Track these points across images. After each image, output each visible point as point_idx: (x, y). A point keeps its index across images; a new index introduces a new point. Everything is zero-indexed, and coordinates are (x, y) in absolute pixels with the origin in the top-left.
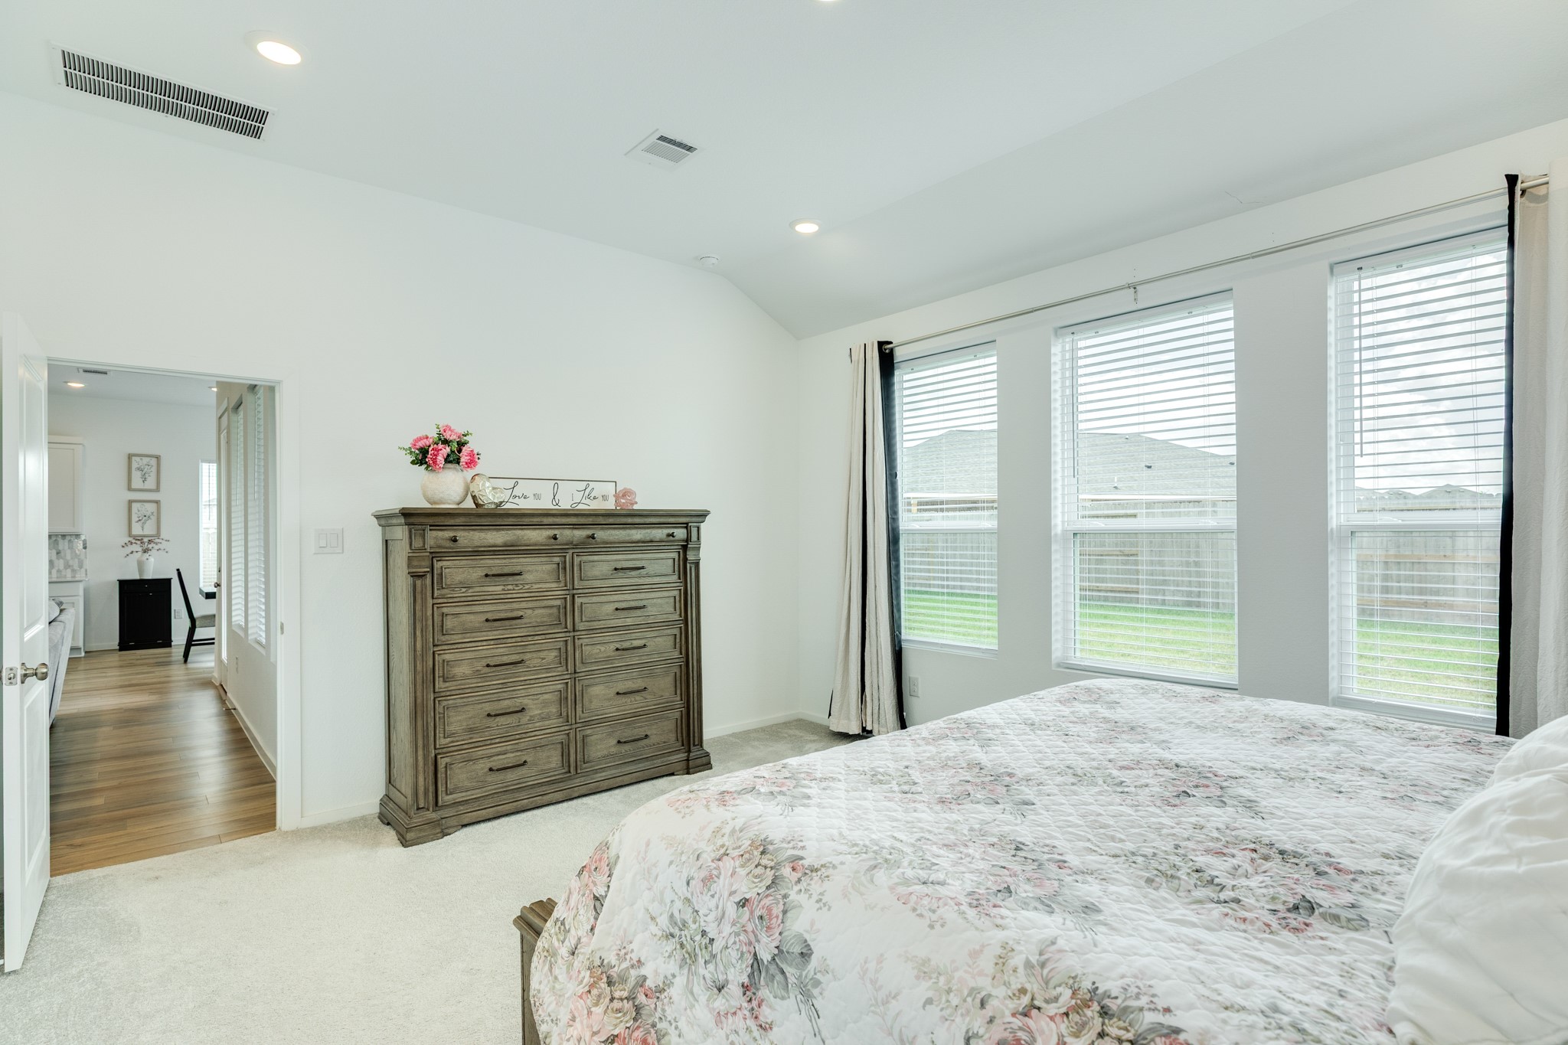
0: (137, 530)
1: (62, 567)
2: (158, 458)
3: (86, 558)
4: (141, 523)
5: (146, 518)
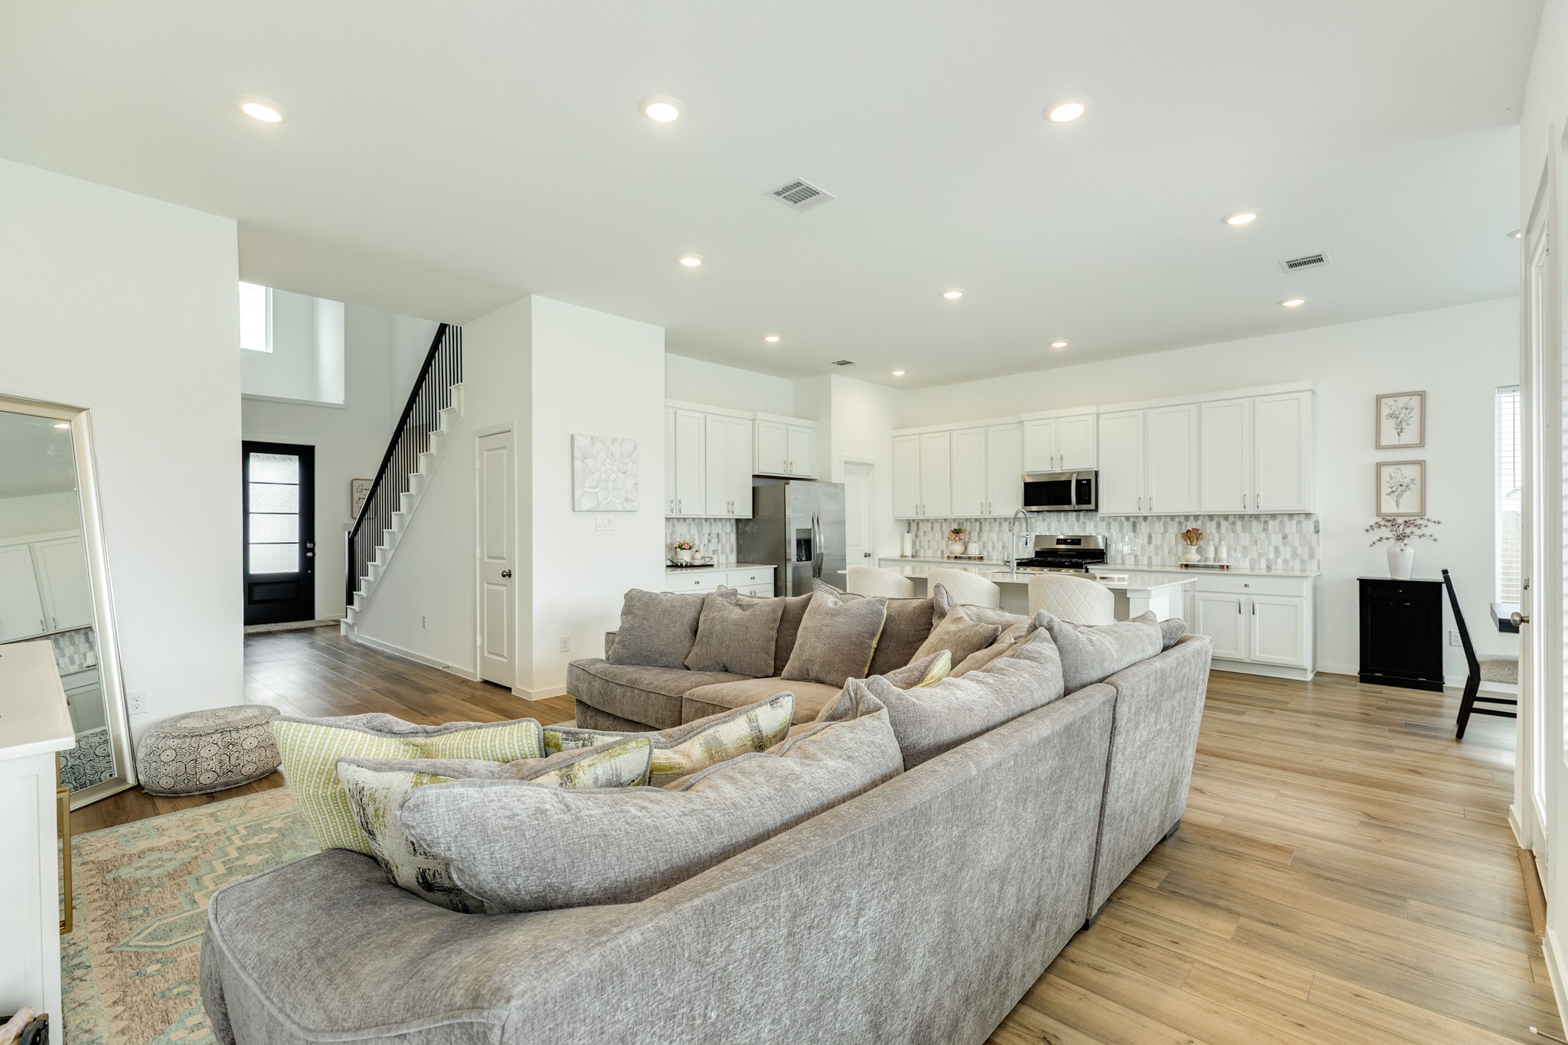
0: (1389, 506)
1: (1289, 557)
2: (1422, 395)
3: (1318, 545)
4: (1394, 496)
5: (1403, 488)
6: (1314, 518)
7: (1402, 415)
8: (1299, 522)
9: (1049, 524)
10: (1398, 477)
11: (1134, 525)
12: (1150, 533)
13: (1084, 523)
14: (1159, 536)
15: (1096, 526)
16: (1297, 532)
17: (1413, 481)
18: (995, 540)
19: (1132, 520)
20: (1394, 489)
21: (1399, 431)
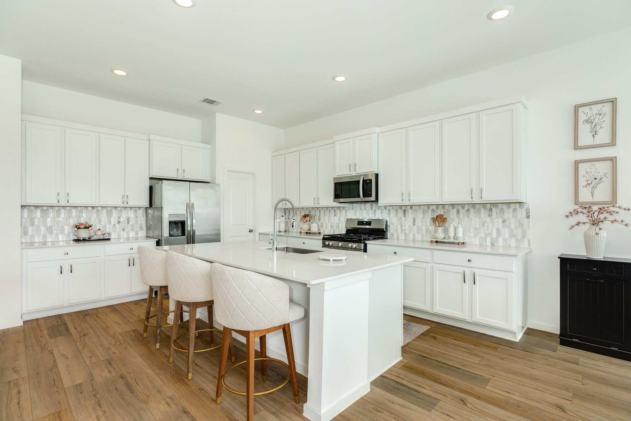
0: (585, 196)
1: (507, 236)
2: (613, 102)
3: (529, 228)
4: (589, 188)
5: (597, 181)
6: (525, 207)
7: (596, 120)
8: (515, 210)
9: (356, 211)
10: (593, 172)
11: (405, 212)
12: (414, 218)
13: (375, 211)
14: (420, 219)
15: (382, 213)
16: (513, 217)
17: (605, 174)
18: (327, 222)
19: (403, 208)
20: (590, 182)
21: (594, 133)
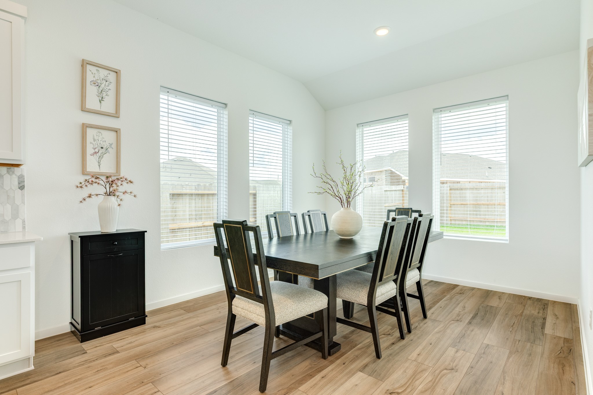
0: (92, 166)
2: (117, 73)
4: (96, 157)
5: (103, 150)
6: (18, 173)
7: (103, 86)
10: (100, 140)
17: (111, 145)
20: (97, 150)
21: (101, 99)
